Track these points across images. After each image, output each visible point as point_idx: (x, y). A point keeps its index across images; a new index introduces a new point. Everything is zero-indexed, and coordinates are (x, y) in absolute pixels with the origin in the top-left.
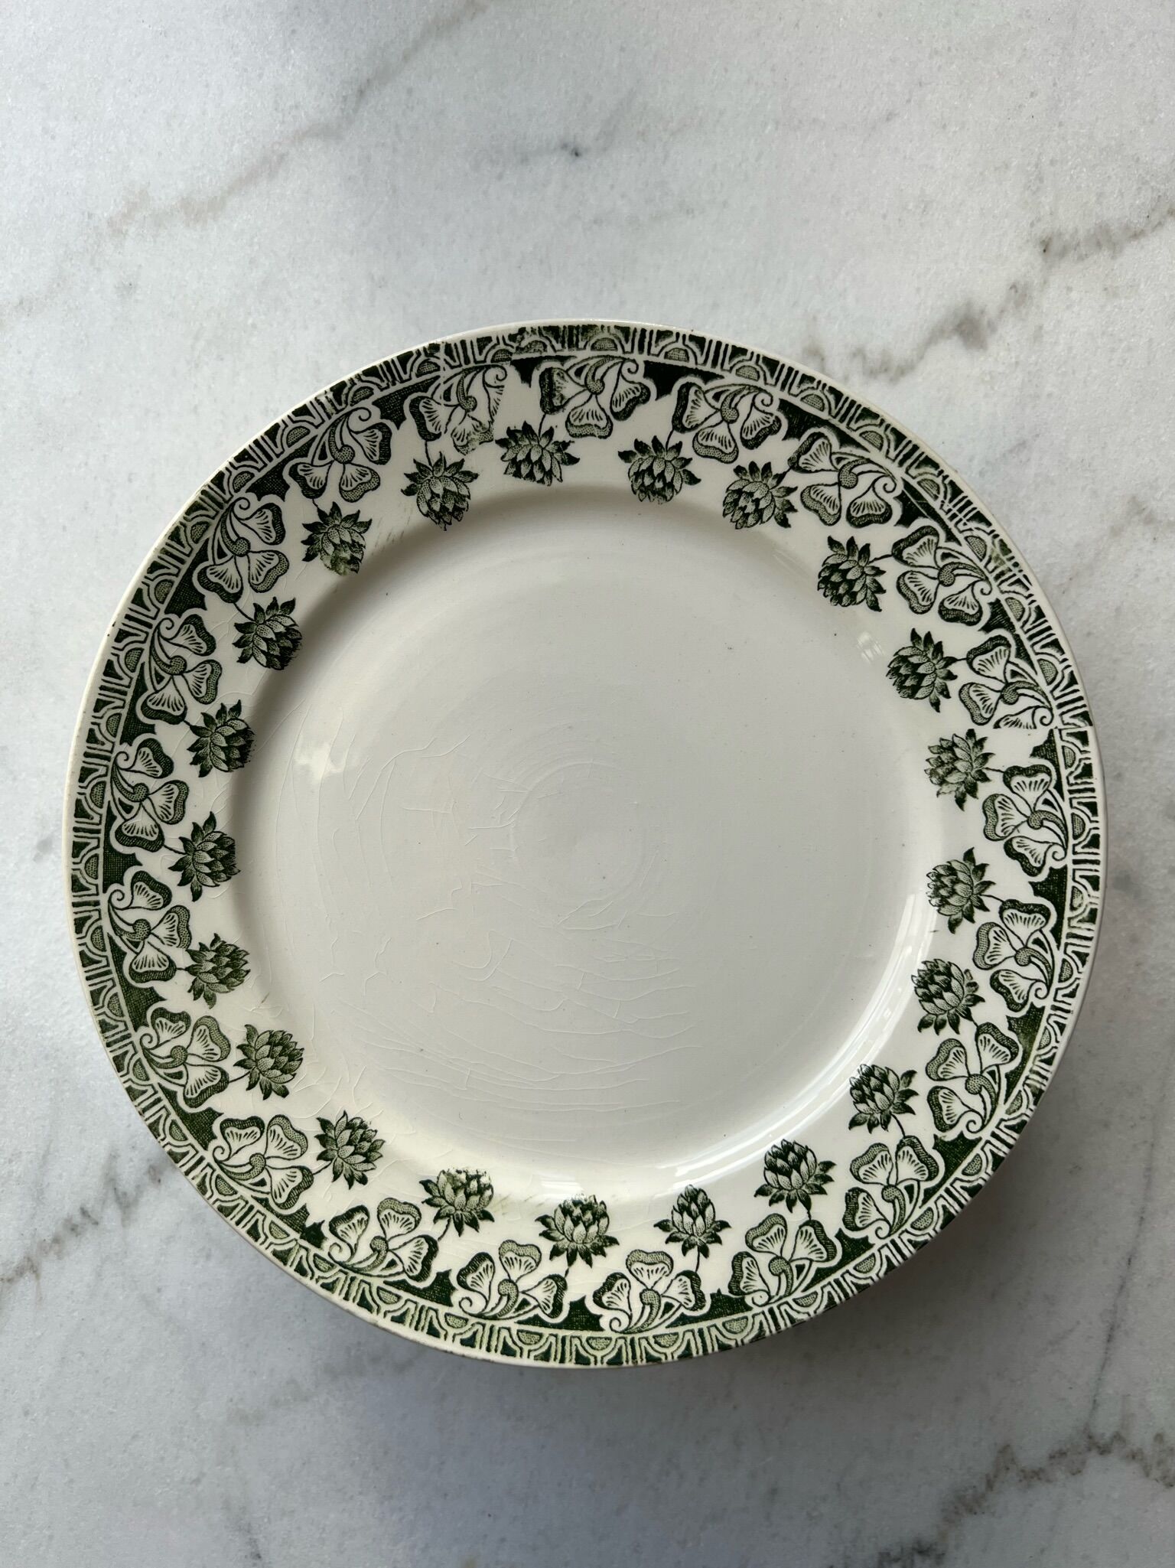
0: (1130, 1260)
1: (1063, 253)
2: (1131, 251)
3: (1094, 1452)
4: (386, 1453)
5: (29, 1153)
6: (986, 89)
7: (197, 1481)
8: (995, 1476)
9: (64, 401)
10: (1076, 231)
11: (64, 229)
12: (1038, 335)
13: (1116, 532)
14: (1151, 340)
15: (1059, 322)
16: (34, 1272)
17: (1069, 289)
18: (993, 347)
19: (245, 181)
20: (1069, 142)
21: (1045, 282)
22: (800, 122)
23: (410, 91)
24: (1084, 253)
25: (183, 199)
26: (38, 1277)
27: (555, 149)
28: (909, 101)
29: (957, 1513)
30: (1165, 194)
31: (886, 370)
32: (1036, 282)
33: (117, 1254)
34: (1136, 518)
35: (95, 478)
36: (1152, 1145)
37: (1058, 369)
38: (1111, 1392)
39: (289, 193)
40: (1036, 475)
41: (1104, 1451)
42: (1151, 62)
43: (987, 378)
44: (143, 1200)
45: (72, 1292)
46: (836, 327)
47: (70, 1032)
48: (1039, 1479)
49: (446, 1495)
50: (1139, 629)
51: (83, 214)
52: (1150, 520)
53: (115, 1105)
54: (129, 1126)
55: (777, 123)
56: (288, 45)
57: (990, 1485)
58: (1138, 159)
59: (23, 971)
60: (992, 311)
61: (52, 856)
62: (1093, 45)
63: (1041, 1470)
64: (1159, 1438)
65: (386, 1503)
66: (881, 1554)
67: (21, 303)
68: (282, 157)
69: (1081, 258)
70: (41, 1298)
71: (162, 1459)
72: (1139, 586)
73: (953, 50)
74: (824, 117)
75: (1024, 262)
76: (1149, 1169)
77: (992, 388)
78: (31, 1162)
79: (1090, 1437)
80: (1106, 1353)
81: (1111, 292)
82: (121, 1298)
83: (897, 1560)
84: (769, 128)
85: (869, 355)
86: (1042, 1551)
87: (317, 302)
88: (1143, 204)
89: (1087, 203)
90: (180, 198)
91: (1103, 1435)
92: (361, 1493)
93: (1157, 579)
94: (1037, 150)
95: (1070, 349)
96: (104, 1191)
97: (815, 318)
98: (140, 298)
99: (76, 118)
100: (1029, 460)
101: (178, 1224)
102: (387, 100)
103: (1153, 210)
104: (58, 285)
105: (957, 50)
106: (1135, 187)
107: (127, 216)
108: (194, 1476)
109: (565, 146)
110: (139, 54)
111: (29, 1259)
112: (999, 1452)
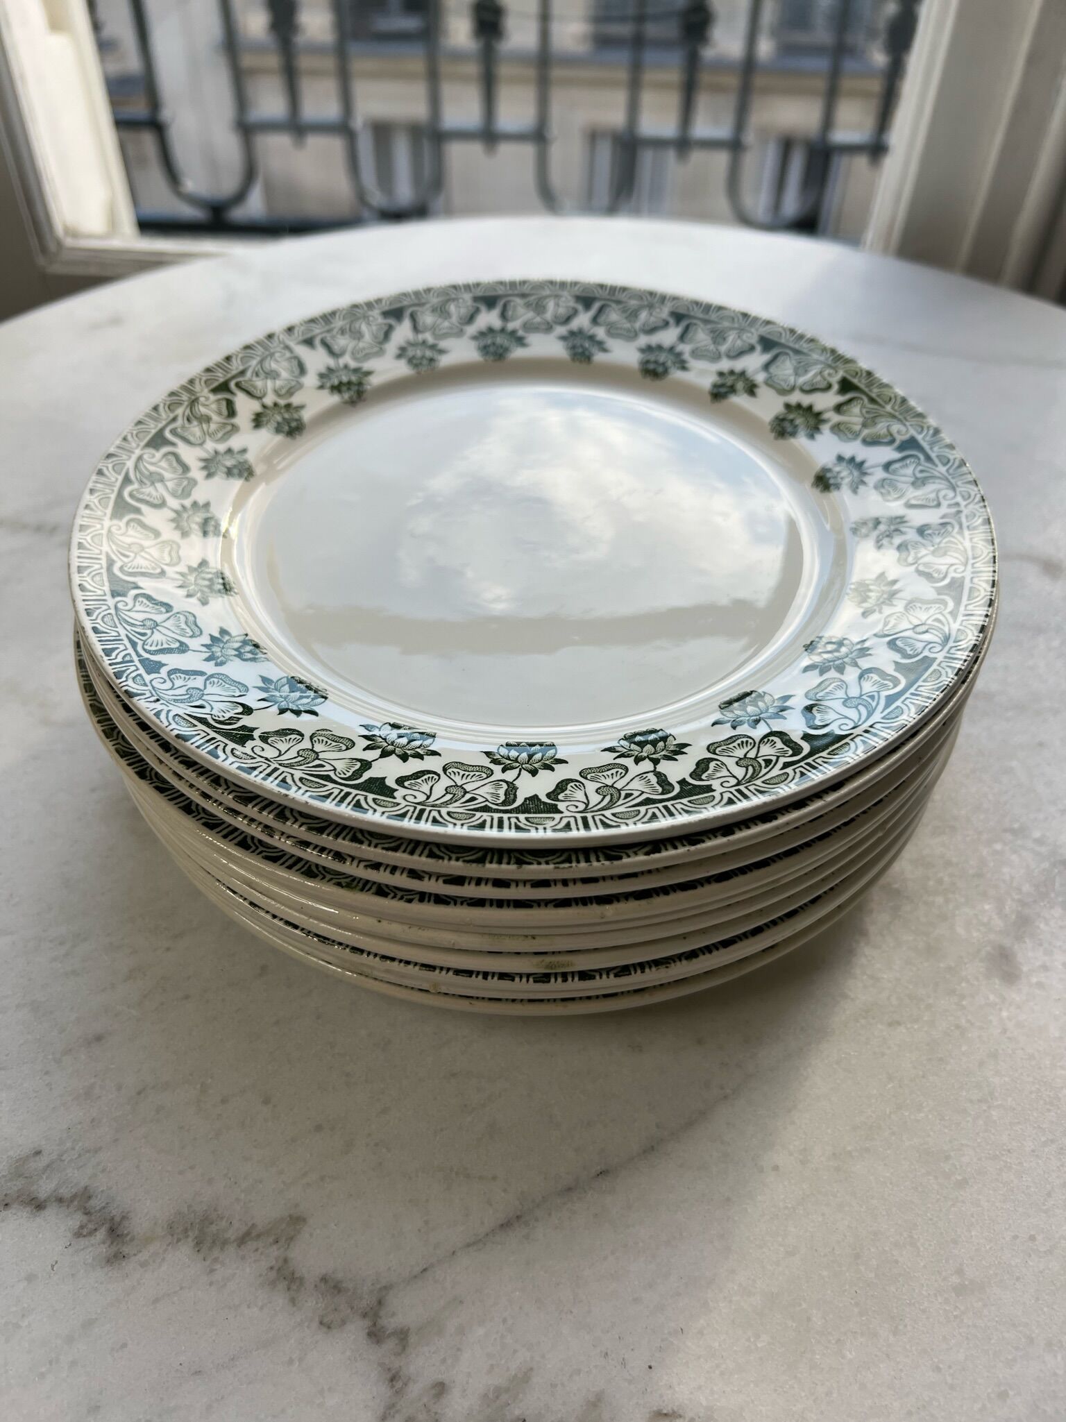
3: (364, 1323)
8: (258, 1236)
29: (186, 1230)
38: (450, 1279)
41: (375, 1335)
48: (288, 1288)
63: (301, 1280)
64: (440, 1389)
66: (85, 1189)
76: (701, 1113)
79: (380, 1303)
83: (87, 1213)
86: (198, 1373)
91: (394, 1314)
112: (291, 1216)
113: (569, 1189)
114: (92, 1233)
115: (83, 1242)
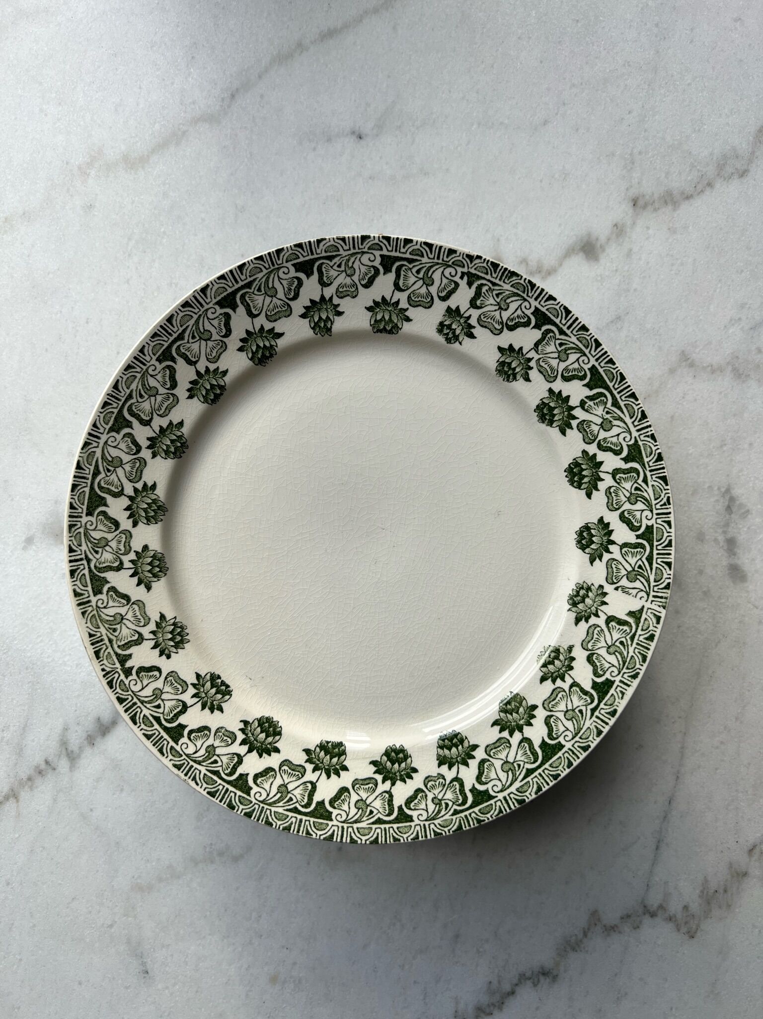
0: (670, 802)
1: (645, 207)
2: (685, 207)
3: (647, 916)
4: (226, 910)
5: (14, 726)
6: (602, 108)
7: (111, 926)
8: (589, 929)
9: (49, 274)
10: (653, 194)
11: (51, 170)
12: (629, 253)
13: (672, 371)
14: (695, 260)
15: (641, 247)
16: (16, 798)
17: (648, 228)
18: (604, 259)
19: (161, 146)
20: (650, 141)
21: (634, 223)
22: (493, 124)
23: (262, 96)
24: (657, 207)
25: (124, 155)
26: (18, 801)
27: (347, 134)
28: (557, 114)
29: (565, 951)
30: (705, 173)
31: (540, 272)
32: (629, 223)
33: (66, 788)
34: (684, 363)
35: (66, 320)
36: (685, 734)
37: (640, 275)
38: (657, 879)
39: (188, 154)
40: (626, 336)
41: (653, 915)
42: (700, 94)
43: (599, 279)
44: (83, 756)
45: (38, 811)
46: (511, 246)
47: (42, 654)
48: (615, 931)
49: (261, 936)
50: (684, 429)
51: (63, 162)
52: (692, 365)
53: (67, 698)
54: (76, 711)
55: (479, 124)
56: (190, 66)
57: (585, 935)
58: (690, 152)
59: (14, 616)
60: (603, 239)
61: (34, 547)
62: (666, 83)
63: (616, 926)
64: (686, 908)
65: (225, 940)
66: (520, 974)
67: (24, 214)
68: (184, 133)
69: (655, 210)
70: (19, 814)
71: (90, 912)
72: (684, 403)
73: (584, 84)
74: (506, 121)
75: (621, 211)
76: (682, 748)
77: (602, 285)
78: (16, 731)
79: (645, 907)
80: (655, 856)
81: (672, 231)
82: (68, 814)
83: (530, 979)
84: (474, 126)
85: (530, 263)
86: (616, 975)
87: (203, 220)
88: (692, 179)
89: (659, 178)
90: (122, 155)
91: (652, 905)
92: (210, 934)
93: (696, 400)
94: (631, 145)
95: (648, 263)
96: (60, 750)
97: (498, 240)
98: (96, 213)
99: (60, 104)
100: (622, 328)
101: (104, 771)
102: (248, 101)
103: (698, 183)
104: (47, 204)
105: (586, 84)
106: (688, 170)
107: (90, 164)
108: (109, 924)
109: (353, 133)
110: (99, 67)
111: (12, 790)
112: (591, 914)
113: (665, 817)
114: (539, 981)
115: (540, 985)
